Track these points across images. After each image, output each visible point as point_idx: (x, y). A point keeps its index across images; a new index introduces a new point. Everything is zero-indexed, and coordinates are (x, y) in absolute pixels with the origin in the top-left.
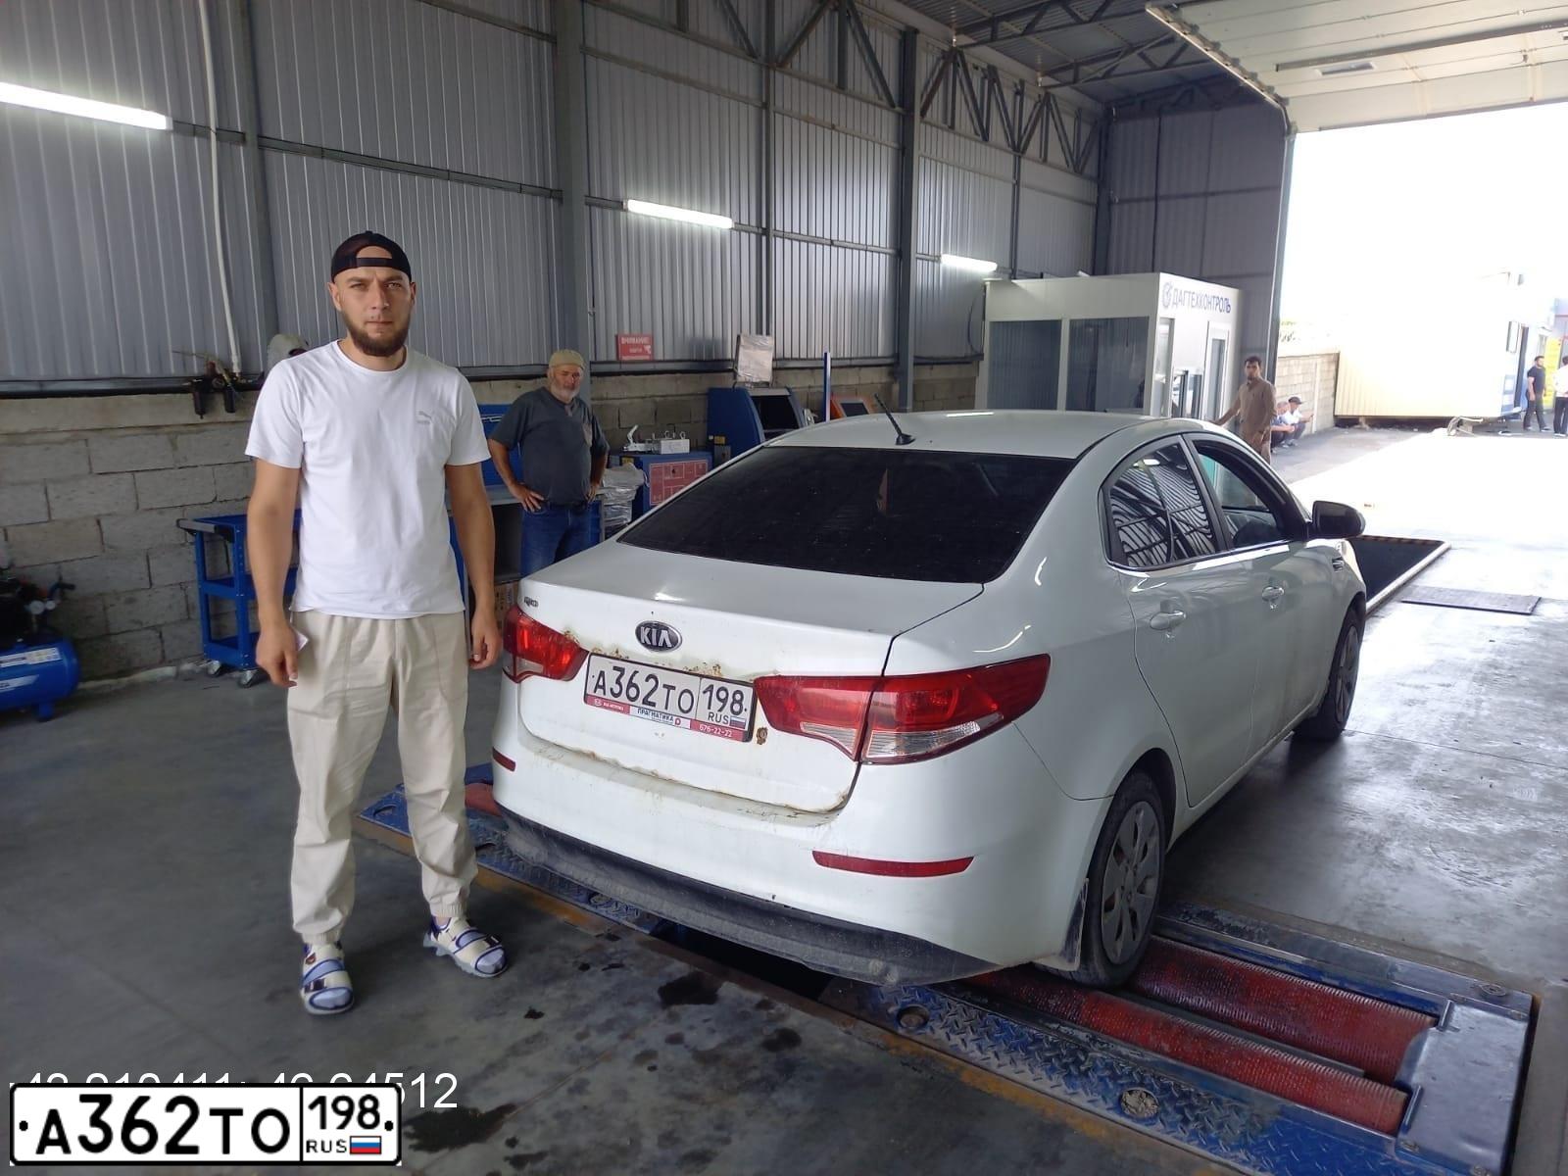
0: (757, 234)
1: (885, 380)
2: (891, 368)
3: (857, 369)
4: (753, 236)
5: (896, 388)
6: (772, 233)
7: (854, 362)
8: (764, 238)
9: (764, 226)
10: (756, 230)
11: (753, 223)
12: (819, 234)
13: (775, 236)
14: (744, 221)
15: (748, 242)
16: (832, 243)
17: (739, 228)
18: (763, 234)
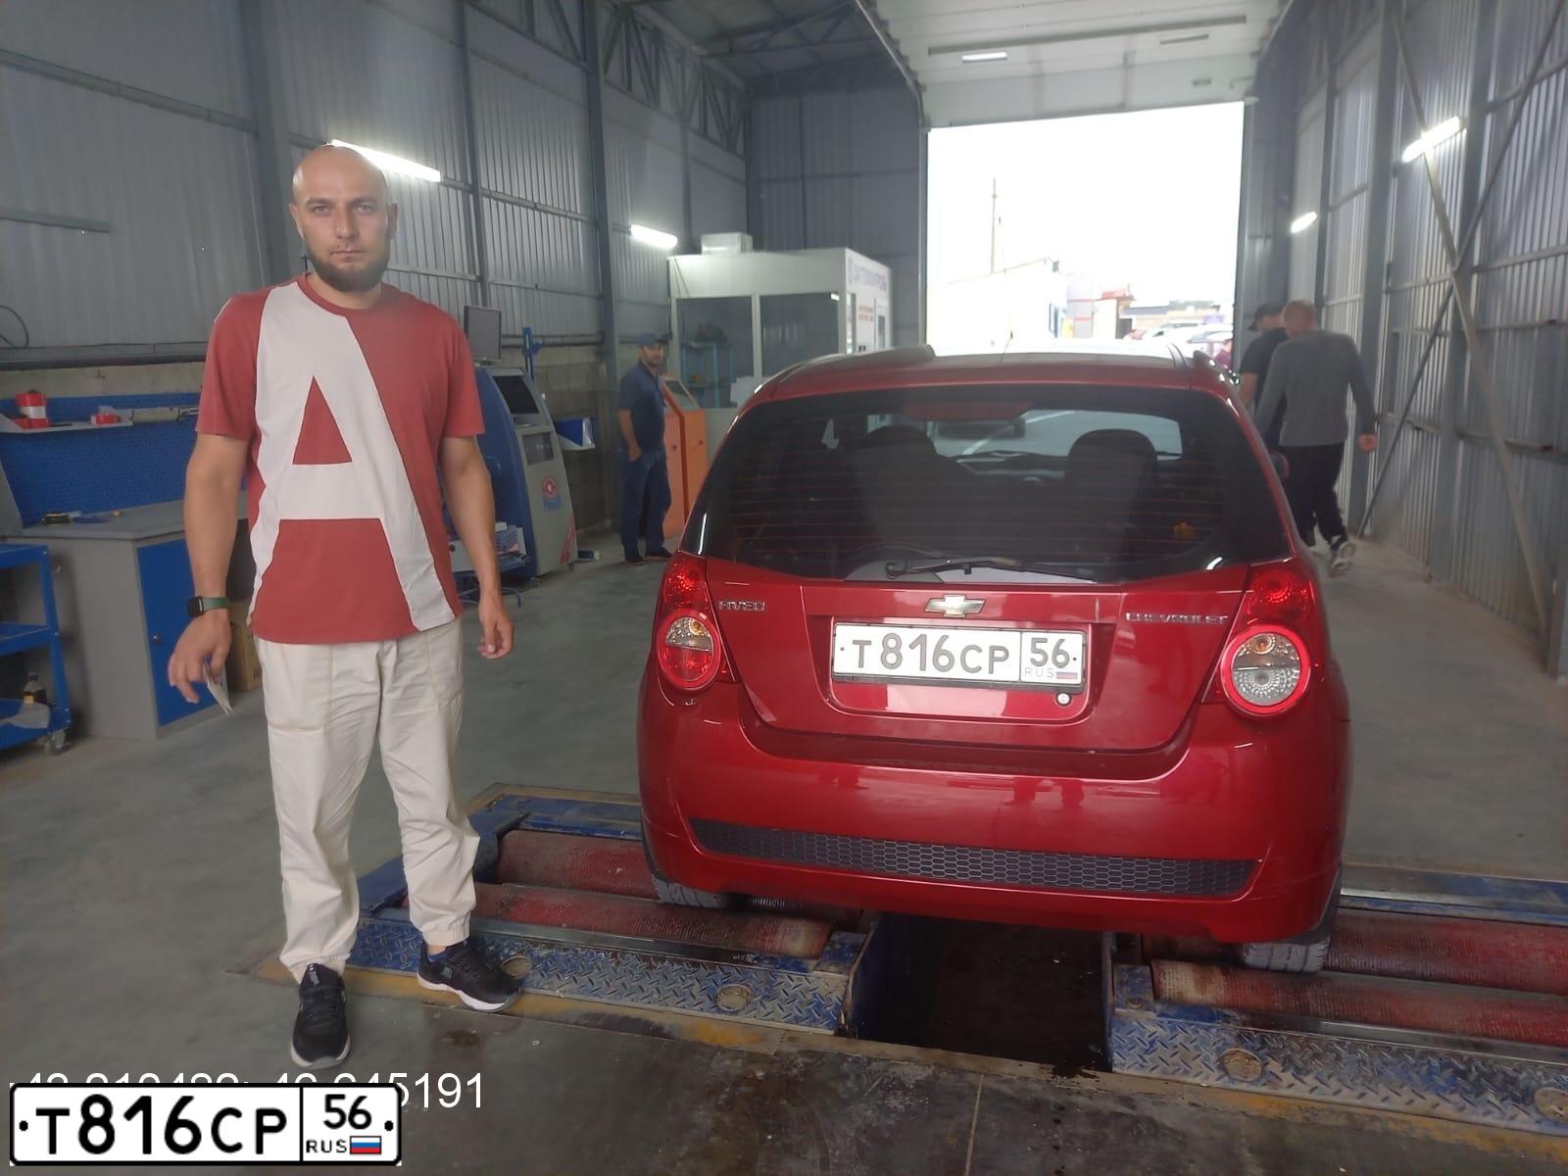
0: (463, 191)
1: (592, 359)
2: (595, 347)
3: (567, 348)
4: (459, 192)
5: (603, 368)
6: (480, 191)
7: (566, 340)
8: (471, 197)
9: (470, 182)
10: (462, 185)
11: (458, 179)
12: (523, 196)
13: (483, 195)
14: (451, 175)
15: (455, 197)
16: (535, 208)
17: (446, 183)
18: (469, 192)
